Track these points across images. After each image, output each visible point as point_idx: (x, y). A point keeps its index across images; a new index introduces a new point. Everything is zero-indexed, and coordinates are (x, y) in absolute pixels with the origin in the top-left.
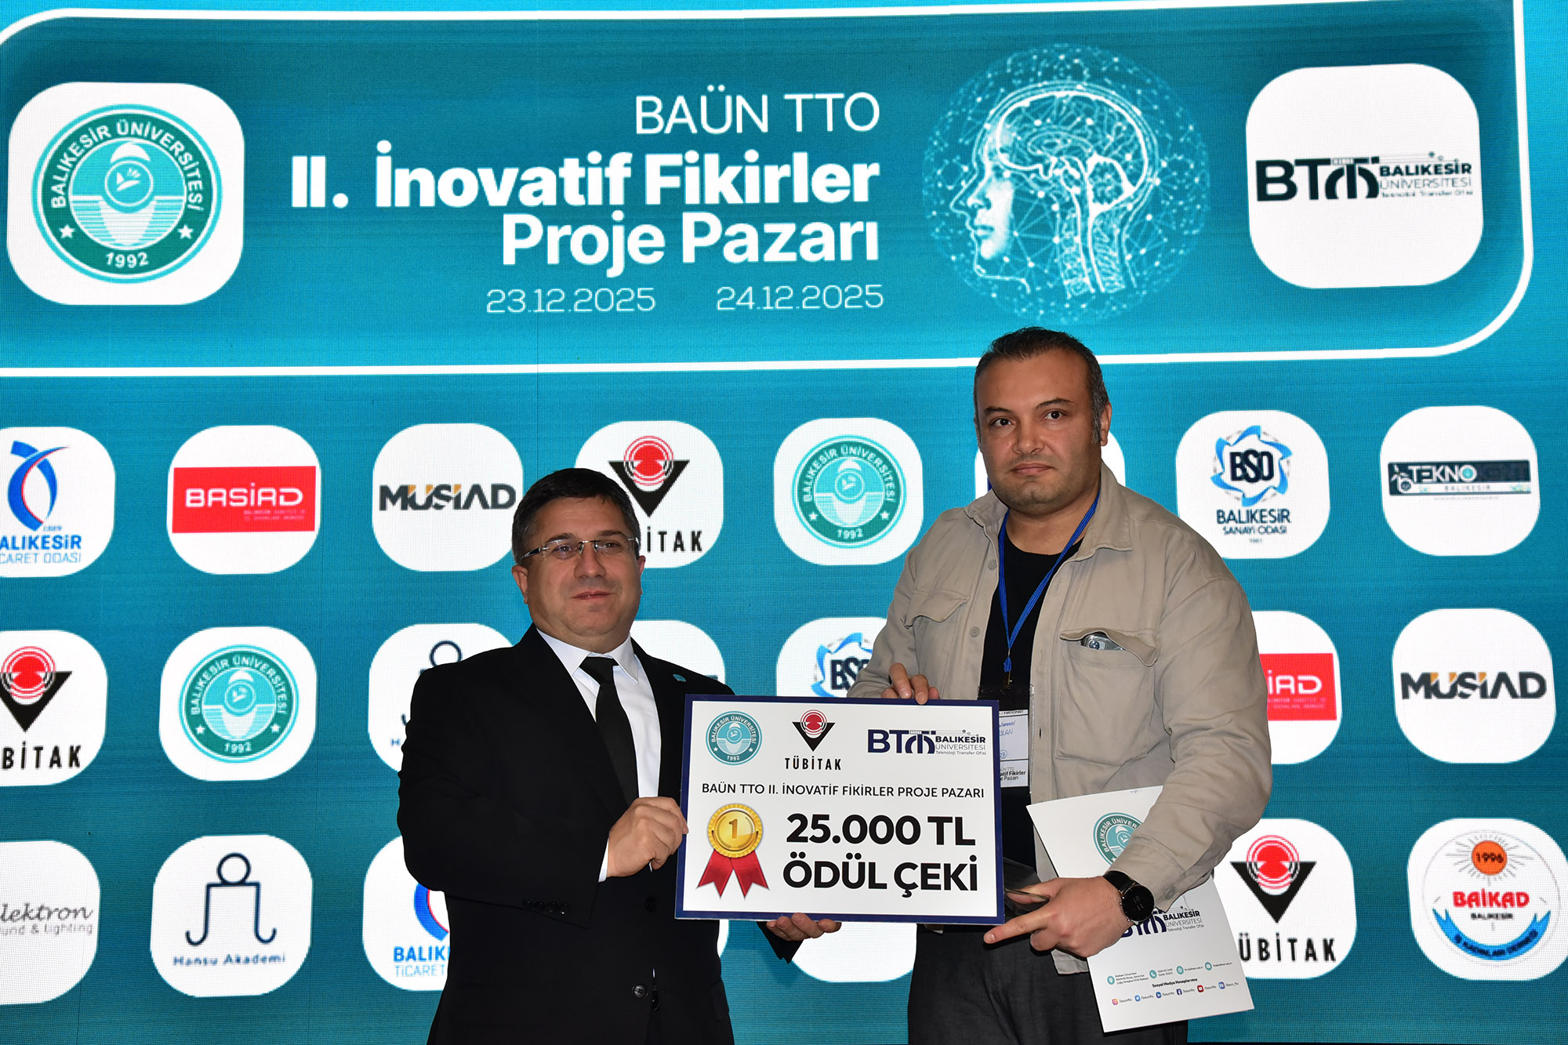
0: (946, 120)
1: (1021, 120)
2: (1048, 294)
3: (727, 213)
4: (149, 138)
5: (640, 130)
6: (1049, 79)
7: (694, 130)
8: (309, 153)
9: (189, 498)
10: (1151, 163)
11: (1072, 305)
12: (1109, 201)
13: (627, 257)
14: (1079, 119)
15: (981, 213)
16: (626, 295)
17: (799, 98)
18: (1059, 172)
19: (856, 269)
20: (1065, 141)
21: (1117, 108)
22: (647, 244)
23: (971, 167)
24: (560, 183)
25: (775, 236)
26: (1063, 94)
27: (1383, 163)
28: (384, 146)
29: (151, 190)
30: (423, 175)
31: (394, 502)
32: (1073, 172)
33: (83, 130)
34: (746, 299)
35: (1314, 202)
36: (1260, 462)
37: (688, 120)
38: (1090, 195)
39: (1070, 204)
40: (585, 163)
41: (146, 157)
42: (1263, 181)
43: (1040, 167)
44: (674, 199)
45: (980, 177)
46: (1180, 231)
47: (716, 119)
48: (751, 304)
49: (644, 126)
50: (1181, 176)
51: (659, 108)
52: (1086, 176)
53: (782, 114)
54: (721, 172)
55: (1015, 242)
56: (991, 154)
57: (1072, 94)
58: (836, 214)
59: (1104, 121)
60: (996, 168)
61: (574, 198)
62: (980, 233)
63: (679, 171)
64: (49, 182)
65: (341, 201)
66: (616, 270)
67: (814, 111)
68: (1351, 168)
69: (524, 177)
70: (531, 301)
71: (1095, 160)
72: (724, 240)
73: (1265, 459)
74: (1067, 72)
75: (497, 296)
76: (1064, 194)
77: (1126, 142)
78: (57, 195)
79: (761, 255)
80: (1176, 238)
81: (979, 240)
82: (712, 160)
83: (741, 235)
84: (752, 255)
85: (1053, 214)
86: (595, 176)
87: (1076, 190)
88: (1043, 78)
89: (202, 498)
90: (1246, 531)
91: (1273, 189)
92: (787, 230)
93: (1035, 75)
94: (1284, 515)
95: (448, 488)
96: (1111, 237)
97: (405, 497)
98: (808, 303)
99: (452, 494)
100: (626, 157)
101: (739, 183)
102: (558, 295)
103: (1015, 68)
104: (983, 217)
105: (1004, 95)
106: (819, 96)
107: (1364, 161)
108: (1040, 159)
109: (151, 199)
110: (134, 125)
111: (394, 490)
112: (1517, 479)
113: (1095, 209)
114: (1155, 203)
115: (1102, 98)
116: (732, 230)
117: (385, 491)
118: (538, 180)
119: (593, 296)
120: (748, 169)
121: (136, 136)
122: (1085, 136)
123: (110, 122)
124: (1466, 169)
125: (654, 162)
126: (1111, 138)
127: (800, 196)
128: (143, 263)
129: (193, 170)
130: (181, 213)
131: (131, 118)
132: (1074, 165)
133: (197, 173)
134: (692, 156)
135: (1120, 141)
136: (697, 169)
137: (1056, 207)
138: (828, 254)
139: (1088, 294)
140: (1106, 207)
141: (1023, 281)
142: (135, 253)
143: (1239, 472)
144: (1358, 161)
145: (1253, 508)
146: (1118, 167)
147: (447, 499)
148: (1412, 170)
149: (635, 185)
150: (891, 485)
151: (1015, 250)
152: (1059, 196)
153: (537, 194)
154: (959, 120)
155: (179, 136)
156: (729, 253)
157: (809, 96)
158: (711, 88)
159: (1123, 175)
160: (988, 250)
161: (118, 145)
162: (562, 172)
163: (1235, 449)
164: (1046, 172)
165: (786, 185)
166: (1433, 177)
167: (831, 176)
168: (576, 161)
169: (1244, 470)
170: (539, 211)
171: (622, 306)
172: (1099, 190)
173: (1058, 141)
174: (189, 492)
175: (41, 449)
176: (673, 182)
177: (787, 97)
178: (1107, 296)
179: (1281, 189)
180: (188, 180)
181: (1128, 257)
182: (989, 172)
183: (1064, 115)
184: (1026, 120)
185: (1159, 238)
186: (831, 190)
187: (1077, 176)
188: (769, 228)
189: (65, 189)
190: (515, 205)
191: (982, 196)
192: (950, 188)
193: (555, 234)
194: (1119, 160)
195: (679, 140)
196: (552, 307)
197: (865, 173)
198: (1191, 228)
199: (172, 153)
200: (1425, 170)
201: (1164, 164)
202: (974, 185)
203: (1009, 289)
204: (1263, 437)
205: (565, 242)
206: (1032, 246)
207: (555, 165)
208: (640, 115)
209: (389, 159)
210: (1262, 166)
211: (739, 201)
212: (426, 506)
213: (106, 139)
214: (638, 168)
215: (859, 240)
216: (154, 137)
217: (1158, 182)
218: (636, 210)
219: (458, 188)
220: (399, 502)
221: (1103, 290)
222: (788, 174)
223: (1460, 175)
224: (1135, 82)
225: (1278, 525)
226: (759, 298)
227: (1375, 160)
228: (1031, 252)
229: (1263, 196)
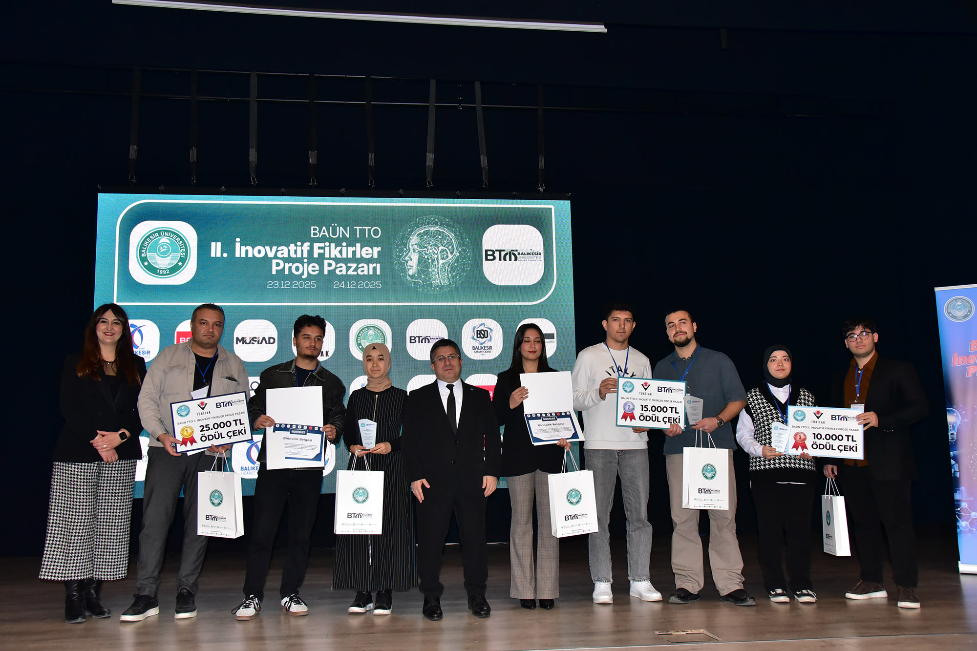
0: (399, 236)
1: (421, 236)
2: (427, 285)
3: (337, 260)
4: (170, 237)
5: (312, 236)
6: (429, 225)
7: (328, 237)
8: (216, 241)
9: (181, 340)
10: (456, 249)
11: (434, 288)
12: (445, 259)
13: (308, 272)
14: (437, 236)
15: (409, 261)
16: (308, 283)
17: (358, 228)
18: (431, 251)
19: (374, 277)
20: (433, 242)
21: (447, 234)
22: (314, 269)
23: (407, 249)
24: (289, 251)
25: (351, 267)
26: (433, 229)
27: (518, 251)
28: (238, 240)
29: (170, 251)
30: (249, 248)
31: (240, 342)
32: (435, 251)
33: (151, 234)
34: (342, 285)
35: (500, 261)
36: (485, 333)
37: (326, 233)
38: (440, 258)
39: (434, 260)
40: (296, 245)
41: (169, 242)
42: (487, 255)
43: (426, 249)
44: (321, 256)
45: (409, 252)
46: (464, 268)
47: (334, 233)
48: (343, 286)
49: (313, 235)
50: (465, 253)
51: (318, 230)
52: (439, 252)
53: (353, 232)
54: (335, 249)
55: (419, 270)
56: (412, 245)
57: (435, 229)
58: (368, 261)
59: (444, 237)
60: (414, 249)
61: (293, 255)
62: (409, 267)
63: (323, 248)
64: (141, 249)
65: (225, 255)
66: (304, 276)
67: (362, 232)
68: (510, 252)
69: (279, 249)
70: (280, 285)
71: (441, 248)
72: (336, 268)
73: (486, 332)
74: (434, 223)
75: (270, 283)
76: (432, 257)
77: (450, 243)
78: (143, 253)
79: (347, 273)
80: (463, 270)
81: (409, 269)
82: (333, 245)
83: (341, 267)
84: (344, 273)
85: (429, 263)
86: (299, 249)
87: (436, 256)
88: (428, 224)
89: (185, 340)
90: (480, 352)
91: (489, 257)
92: (354, 266)
93: (425, 223)
94: (490, 348)
95: (256, 338)
96: (445, 269)
97: (243, 341)
98: (360, 286)
99: (257, 340)
100: (308, 244)
101: (341, 252)
102: (288, 283)
103: (419, 221)
104: (410, 263)
105: (416, 229)
106: (364, 228)
107: (514, 251)
108: (425, 247)
109: (170, 254)
110: (166, 233)
111: (240, 339)
112: (551, 338)
113: (441, 262)
114: (457, 261)
115: (443, 231)
116: (338, 265)
117: (237, 339)
118: (283, 250)
119: (298, 283)
120: (343, 248)
121: (166, 236)
122: (438, 241)
123: (159, 232)
124: (540, 254)
125: (316, 245)
126: (446, 242)
127: (358, 256)
128: (168, 273)
129: (182, 246)
130: (179, 258)
131: (165, 231)
132: (435, 249)
133: (184, 247)
134: (327, 244)
135: (448, 243)
136: (328, 248)
137: (430, 261)
138: (366, 273)
139: (438, 286)
140: (444, 261)
141: (421, 281)
142: (166, 270)
143: (479, 336)
144: (512, 251)
145: (482, 346)
146: (448, 250)
147: (256, 341)
148: (526, 254)
149: (311, 252)
150: (383, 338)
151: (418, 272)
152: (431, 258)
153: (282, 254)
154: (403, 236)
155: (179, 236)
156: (337, 272)
157: (361, 228)
158: (333, 225)
159: (449, 252)
160: (411, 272)
161: (161, 239)
162: (290, 248)
163: (478, 329)
164: (427, 251)
165: (354, 253)
166: (532, 256)
167: (367, 250)
168: (294, 245)
169: (480, 335)
170: (282, 259)
171: (307, 286)
172: (442, 256)
173: (431, 242)
174: (181, 338)
175: (138, 326)
176: (322, 251)
177: (355, 228)
178: (444, 286)
179: (492, 257)
180: (181, 249)
181: (450, 275)
182: (412, 251)
183: (433, 235)
184: (422, 236)
185: (459, 270)
186: (367, 254)
187: (436, 252)
188: (349, 265)
189: (146, 251)
190: (276, 257)
191: (410, 257)
192: (401, 255)
193: (287, 265)
194: (448, 248)
195: (323, 239)
196: (286, 286)
197: (377, 250)
198: (467, 268)
199: (177, 241)
200: (529, 254)
201: (460, 250)
202: (407, 254)
203: (417, 284)
204: (486, 326)
205: (290, 268)
206: (423, 272)
207: (288, 246)
208: (312, 232)
209: (239, 243)
210: (486, 251)
211: (341, 257)
212: (249, 343)
213: (157, 237)
214: (312, 247)
215: (375, 269)
216: (171, 236)
217: (458, 254)
218: (311, 259)
219: (259, 252)
220: (242, 342)
221: (443, 284)
222: (355, 250)
223: (538, 256)
224: (453, 226)
225: (489, 350)
226: (346, 285)
227: (517, 251)
228: (423, 273)
229: (487, 259)
